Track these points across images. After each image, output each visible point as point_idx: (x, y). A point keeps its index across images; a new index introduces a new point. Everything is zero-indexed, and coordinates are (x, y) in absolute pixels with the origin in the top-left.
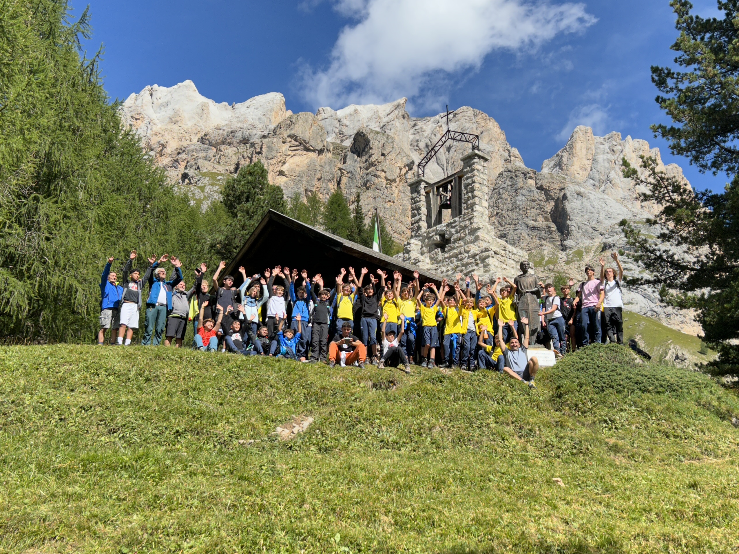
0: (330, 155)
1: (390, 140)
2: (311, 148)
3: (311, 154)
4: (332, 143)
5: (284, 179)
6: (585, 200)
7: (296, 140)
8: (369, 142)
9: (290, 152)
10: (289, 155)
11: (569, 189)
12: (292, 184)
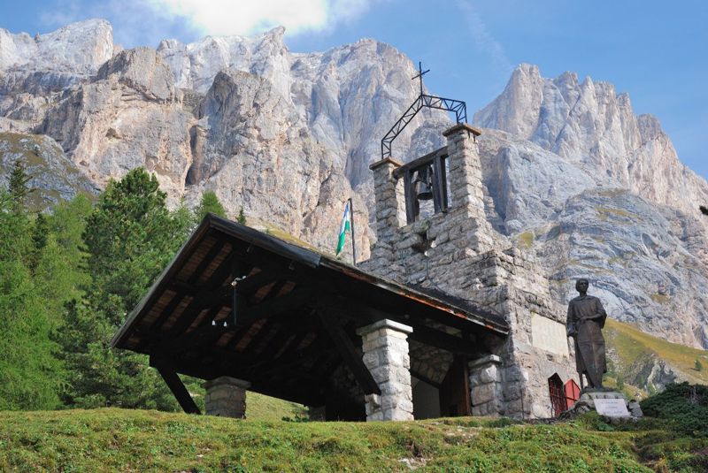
0: (180, 106)
1: (265, 86)
2: (152, 96)
3: (153, 106)
4: (184, 90)
5: (115, 141)
6: (533, 165)
7: (131, 86)
8: (236, 88)
9: (122, 103)
10: (122, 107)
11: (512, 150)
12: (127, 147)
